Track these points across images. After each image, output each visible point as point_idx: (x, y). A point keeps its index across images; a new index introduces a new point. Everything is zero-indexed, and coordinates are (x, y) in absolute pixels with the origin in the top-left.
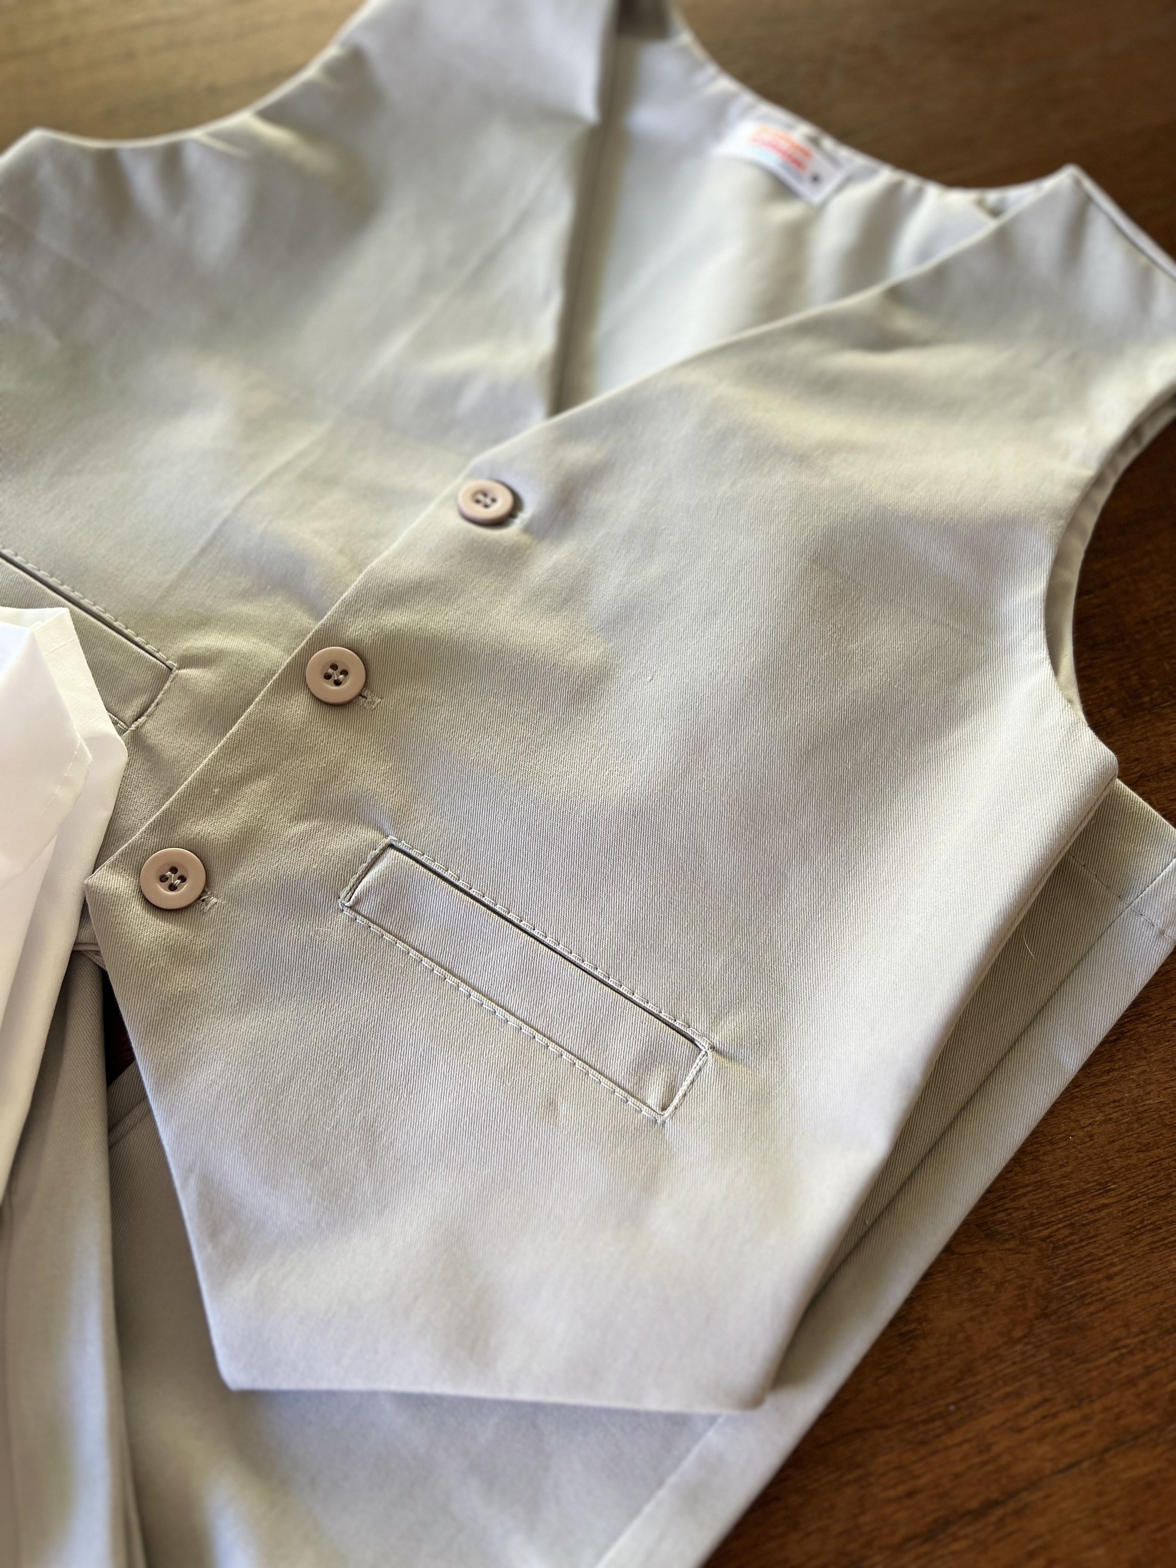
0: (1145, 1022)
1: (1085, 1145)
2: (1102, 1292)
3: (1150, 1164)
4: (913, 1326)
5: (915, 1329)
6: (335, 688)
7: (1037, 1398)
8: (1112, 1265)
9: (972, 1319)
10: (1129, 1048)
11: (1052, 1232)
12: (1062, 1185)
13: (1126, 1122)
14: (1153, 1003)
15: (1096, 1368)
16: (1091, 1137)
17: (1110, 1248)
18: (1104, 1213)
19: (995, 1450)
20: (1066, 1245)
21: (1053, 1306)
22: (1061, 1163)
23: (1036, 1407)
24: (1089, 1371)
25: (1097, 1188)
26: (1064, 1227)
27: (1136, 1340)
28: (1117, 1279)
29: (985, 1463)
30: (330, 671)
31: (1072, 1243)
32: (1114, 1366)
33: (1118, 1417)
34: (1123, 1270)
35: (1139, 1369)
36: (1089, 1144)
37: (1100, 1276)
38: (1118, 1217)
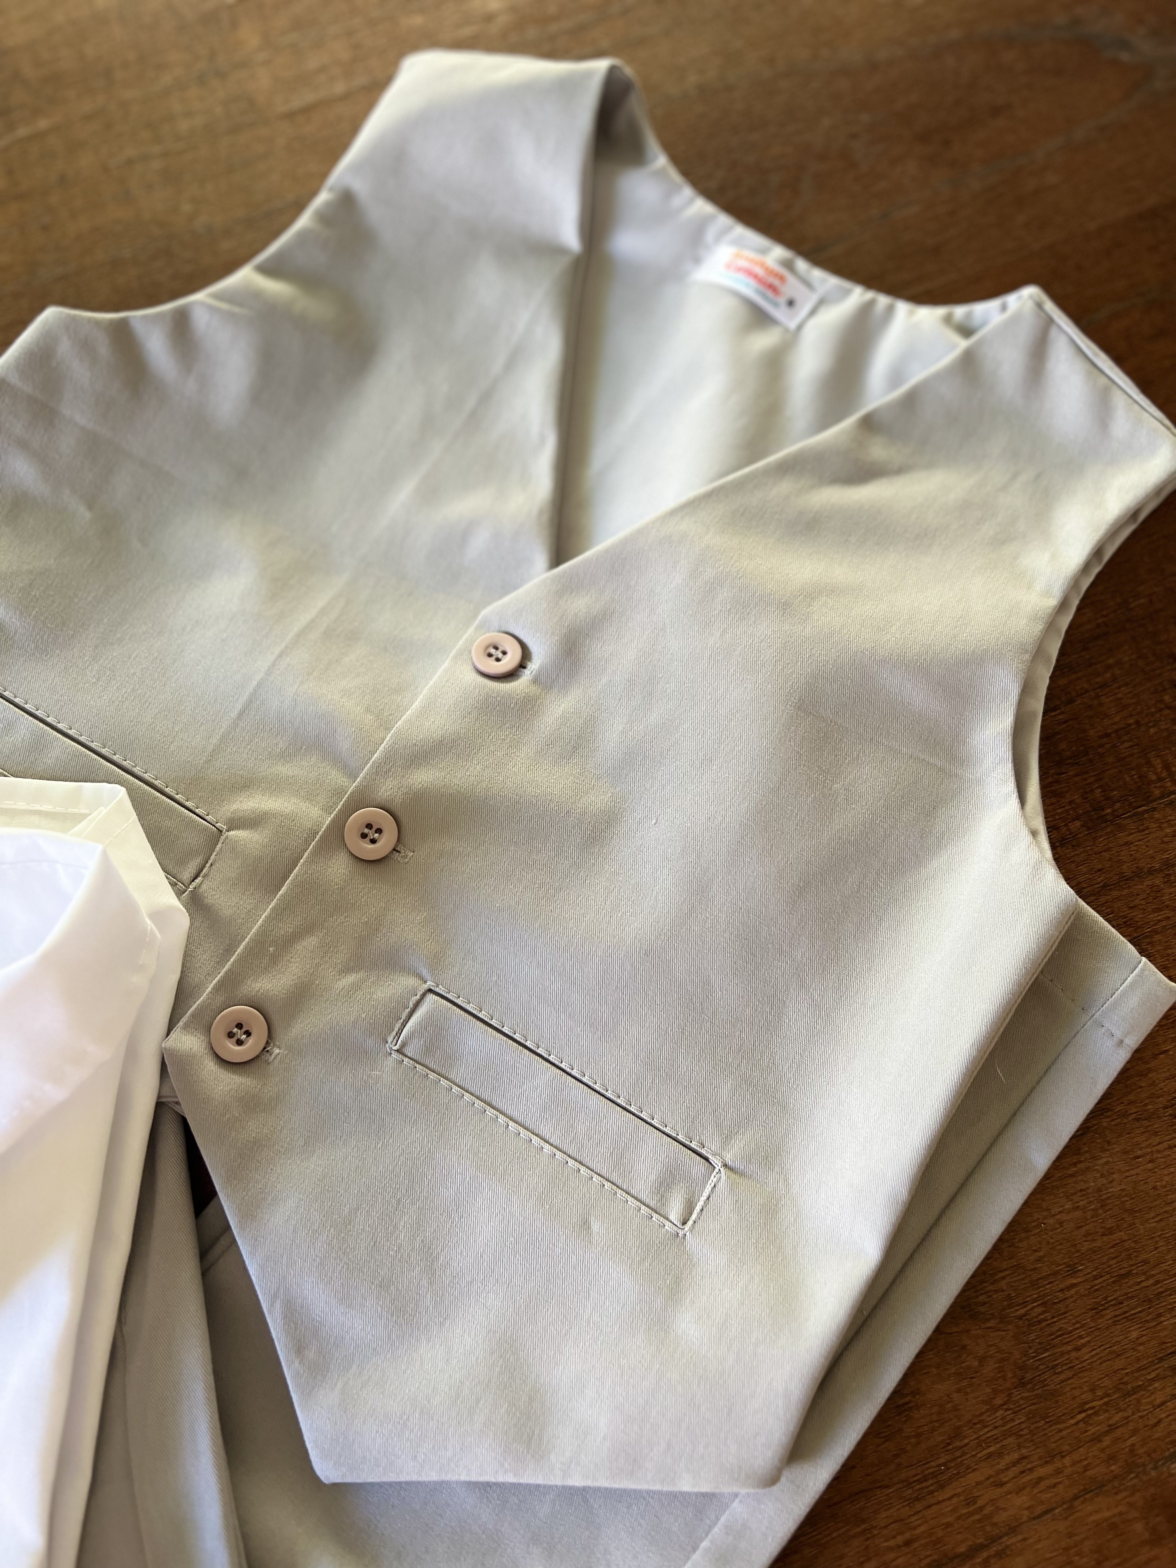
0: (1107, 1117)
1: (1056, 1231)
2: (1071, 1362)
3: (1113, 1247)
4: (907, 1399)
5: (910, 1401)
6: (372, 846)
7: (1016, 1456)
8: (1081, 1337)
9: (959, 1391)
10: (1094, 1142)
11: (1027, 1311)
12: (1035, 1269)
13: (1092, 1210)
14: (1115, 1099)
15: (1067, 1428)
16: (1061, 1224)
17: (1078, 1322)
18: (1073, 1291)
19: (980, 1503)
20: (1039, 1322)
21: (1029, 1376)
22: (1034, 1248)
23: (1014, 1464)
24: (1061, 1431)
25: (1067, 1269)
26: (1038, 1306)
27: (1101, 1402)
28: (1085, 1350)
29: (971, 1514)
30: (366, 831)
31: (1045, 1320)
32: (1081, 1425)
33: (1086, 1469)
34: (1089, 1342)
35: (1103, 1428)
36: (1059, 1230)
37: (1069, 1348)
38: (1085, 1295)
